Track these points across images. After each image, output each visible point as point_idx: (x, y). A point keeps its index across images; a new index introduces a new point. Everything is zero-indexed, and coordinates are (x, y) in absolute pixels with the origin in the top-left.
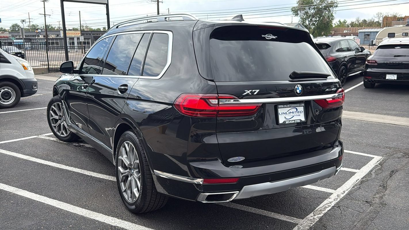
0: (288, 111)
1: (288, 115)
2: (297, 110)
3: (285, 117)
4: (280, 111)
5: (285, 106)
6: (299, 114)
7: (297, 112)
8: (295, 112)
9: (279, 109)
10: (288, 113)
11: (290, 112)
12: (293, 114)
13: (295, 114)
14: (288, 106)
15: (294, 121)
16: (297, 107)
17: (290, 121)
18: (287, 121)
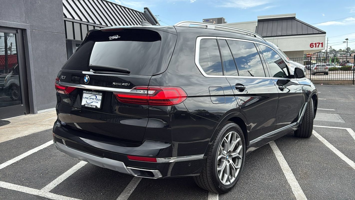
0: (89, 97)
1: (89, 100)
2: (96, 98)
3: (86, 101)
4: (85, 95)
5: (88, 92)
6: (98, 101)
7: (96, 99)
8: (94, 99)
9: (84, 94)
10: (89, 98)
11: (91, 98)
12: (93, 100)
13: (94, 101)
14: (90, 92)
15: (91, 106)
16: (97, 95)
17: (88, 105)
18: (86, 104)
